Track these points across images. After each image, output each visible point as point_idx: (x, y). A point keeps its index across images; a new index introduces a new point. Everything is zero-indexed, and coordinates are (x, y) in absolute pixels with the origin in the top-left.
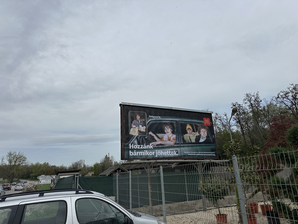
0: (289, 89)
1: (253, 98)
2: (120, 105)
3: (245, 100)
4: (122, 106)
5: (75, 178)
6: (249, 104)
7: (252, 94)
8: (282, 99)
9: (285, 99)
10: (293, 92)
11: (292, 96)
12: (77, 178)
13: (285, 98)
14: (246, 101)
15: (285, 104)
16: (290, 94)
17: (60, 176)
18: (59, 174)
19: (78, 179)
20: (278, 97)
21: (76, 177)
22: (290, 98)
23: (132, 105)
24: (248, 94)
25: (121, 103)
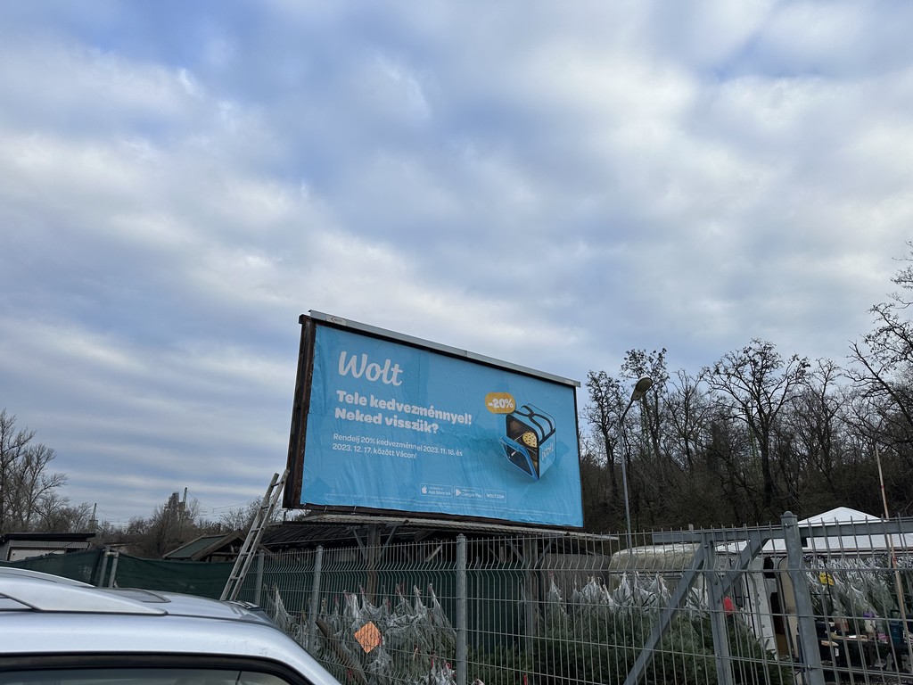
0: (746, 352)
1: (648, 364)
2: (303, 319)
3: (627, 368)
4: (308, 323)
5: (106, 560)
6: (635, 380)
7: (647, 354)
8: (725, 377)
9: (733, 379)
10: (756, 364)
11: (753, 374)
12: (111, 558)
13: (734, 375)
14: (629, 370)
15: (732, 393)
16: (748, 368)
17: (13, 552)
18: (12, 543)
19: (115, 561)
20: (717, 371)
21: (109, 553)
22: (748, 376)
23: (344, 324)
24: (636, 351)
25: (309, 314)
